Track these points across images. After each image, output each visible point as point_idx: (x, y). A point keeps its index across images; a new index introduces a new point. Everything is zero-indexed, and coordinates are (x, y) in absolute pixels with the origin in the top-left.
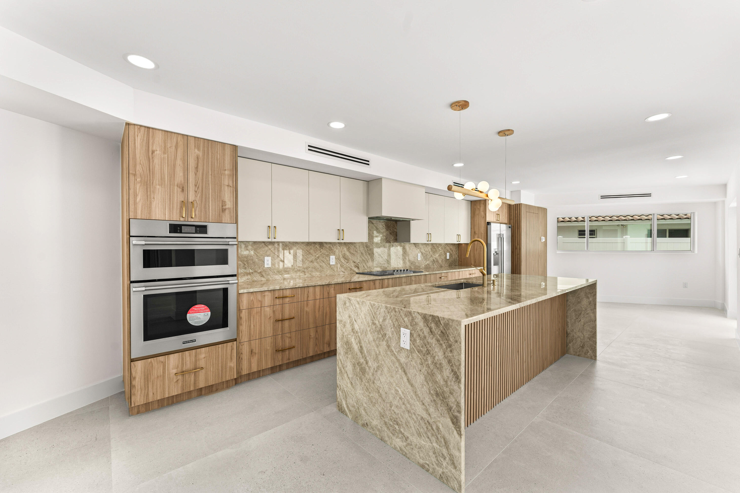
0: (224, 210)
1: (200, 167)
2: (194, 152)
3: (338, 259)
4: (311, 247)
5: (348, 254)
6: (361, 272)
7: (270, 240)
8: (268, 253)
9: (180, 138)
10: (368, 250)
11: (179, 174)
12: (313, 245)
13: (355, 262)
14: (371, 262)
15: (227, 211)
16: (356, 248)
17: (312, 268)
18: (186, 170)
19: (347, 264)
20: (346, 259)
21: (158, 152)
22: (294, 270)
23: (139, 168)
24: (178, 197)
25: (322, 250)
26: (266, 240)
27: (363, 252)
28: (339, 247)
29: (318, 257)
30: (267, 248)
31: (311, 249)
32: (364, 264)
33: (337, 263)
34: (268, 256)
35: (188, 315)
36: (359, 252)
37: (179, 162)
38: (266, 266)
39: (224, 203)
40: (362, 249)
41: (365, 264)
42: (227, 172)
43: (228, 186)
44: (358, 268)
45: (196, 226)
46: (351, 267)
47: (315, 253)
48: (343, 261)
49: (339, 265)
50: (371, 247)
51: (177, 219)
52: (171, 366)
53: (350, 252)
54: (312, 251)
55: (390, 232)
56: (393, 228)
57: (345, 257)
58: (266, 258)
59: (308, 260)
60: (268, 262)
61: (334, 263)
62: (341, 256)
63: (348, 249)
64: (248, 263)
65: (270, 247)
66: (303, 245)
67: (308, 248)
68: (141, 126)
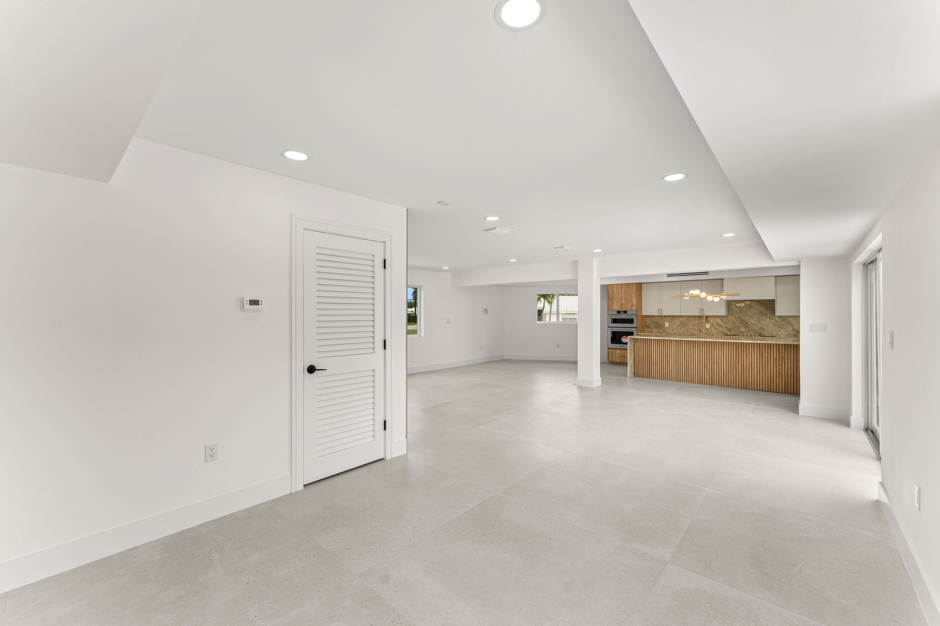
0: (633, 305)
1: (626, 293)
2: (624, 288)
3: (712, 325)
4: (692, 318)
5: (720, 322)
6: (733, 334)
7: (660, 315)
8: (667, 321)
9: (620, 285)
10: (740, 320)
11: (620, 295)
12: (693, 317)
13: (727, 328)
14: (743, 328)
15: (634, 306)
16: (729, 319)
17: (693, 329)
18: (622, 294)
19: (720, 329)
20: (719, 326)
21: (615, 291)
22: (681, 329)
23: (610, 296)
24: (620, 303)
25: (699, 320)
26: (658, 315)
27: (735, 321)
28: (713, 319)
29: (697, 324)
30: (666, 318)
31: (692, 319)
32: (736, 330)
33: (711, 328)
34: (667, 322)
35: (622, 339)
36: (731, 321)
37: (620, 292)
38: (666, 326)
39: (633, 303)
40: (734, 319)
41: (738, 329)
42: (634, 292)
43: (634, 297)
44: (730, 331)
45: (624, 311)
46: (723, 331)
47: (695, 321)
48: (717, 327)
49: (713, 329)
50: (743, 319)
51: (619, 309)
52: (618, 353)
53: (722, 321)
54: (692, 320)
55: (767, 307)
56: (770, 304)
57: (717, 324)
58: (666, 323)
59: (690, 325)
60: (667, 325)
61: (709, 327)
62: (715, 323)
63: (721, 320)
64: (657, 325)
65: (668, 318)
66: (687, 317)
67: (690, 318)
68: (611, 284)
